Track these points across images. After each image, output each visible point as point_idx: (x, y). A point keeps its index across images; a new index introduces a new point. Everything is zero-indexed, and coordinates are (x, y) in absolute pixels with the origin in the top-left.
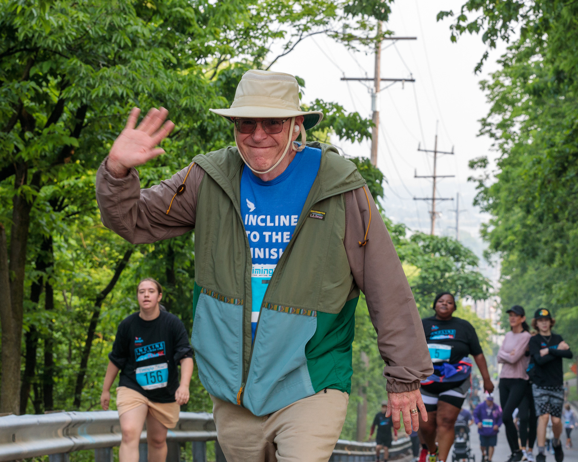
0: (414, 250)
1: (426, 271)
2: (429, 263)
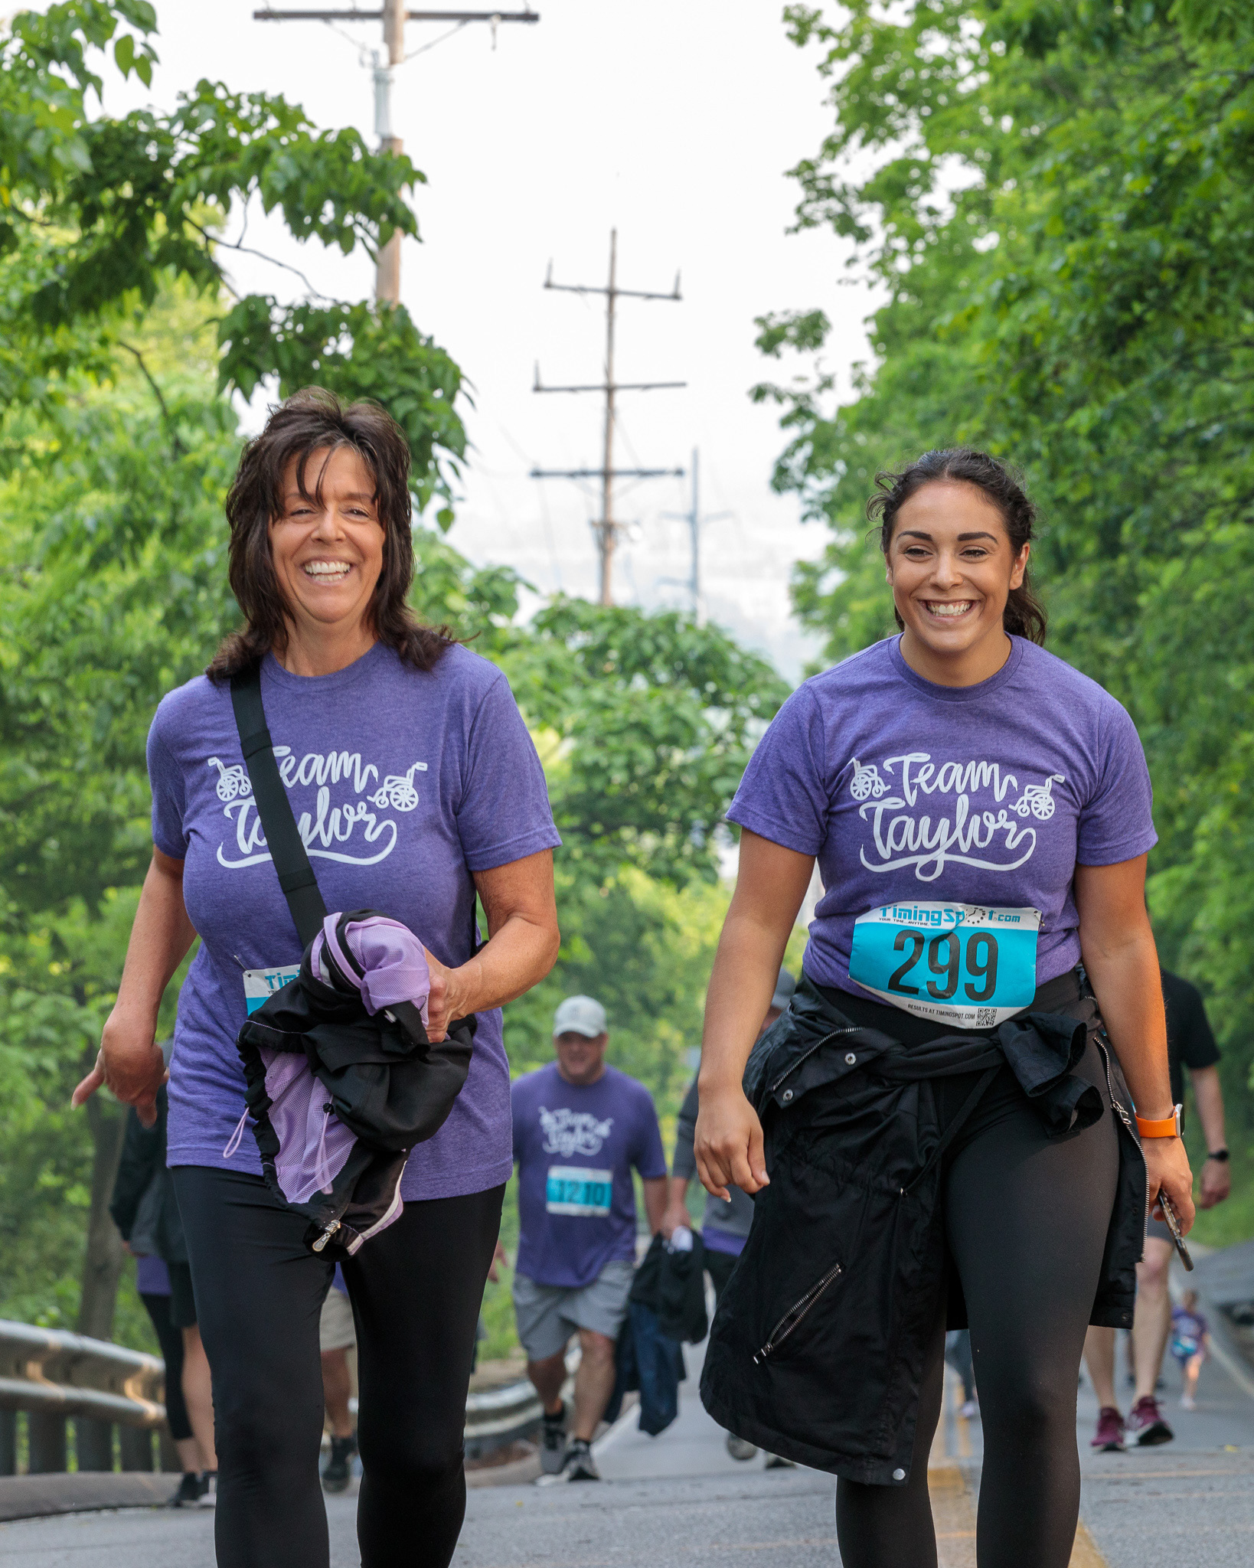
0: (551, 668)
1: (600, 743)
2: (608, 715)
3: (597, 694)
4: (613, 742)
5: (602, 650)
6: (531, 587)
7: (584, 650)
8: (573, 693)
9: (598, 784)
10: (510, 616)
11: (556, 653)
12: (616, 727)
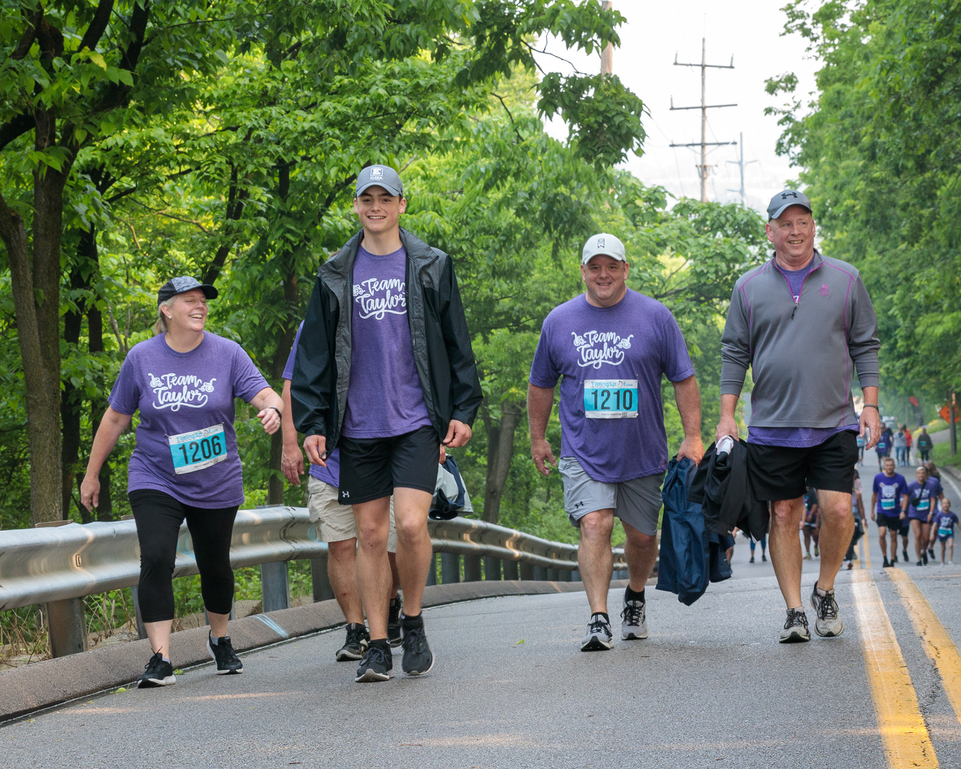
0: (681, 230)
1: (703, 262)
2: (707, 250)
3: (702, 240)
4: (709, 261)
5: (703, 221)
6: (671, 195)
7: (695, 221)
8: (691, 240)
9: (703, 280)
10: (664, 208)
11: (683, 223)
12: (710, 255)
